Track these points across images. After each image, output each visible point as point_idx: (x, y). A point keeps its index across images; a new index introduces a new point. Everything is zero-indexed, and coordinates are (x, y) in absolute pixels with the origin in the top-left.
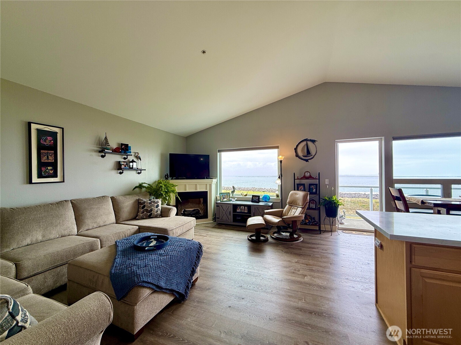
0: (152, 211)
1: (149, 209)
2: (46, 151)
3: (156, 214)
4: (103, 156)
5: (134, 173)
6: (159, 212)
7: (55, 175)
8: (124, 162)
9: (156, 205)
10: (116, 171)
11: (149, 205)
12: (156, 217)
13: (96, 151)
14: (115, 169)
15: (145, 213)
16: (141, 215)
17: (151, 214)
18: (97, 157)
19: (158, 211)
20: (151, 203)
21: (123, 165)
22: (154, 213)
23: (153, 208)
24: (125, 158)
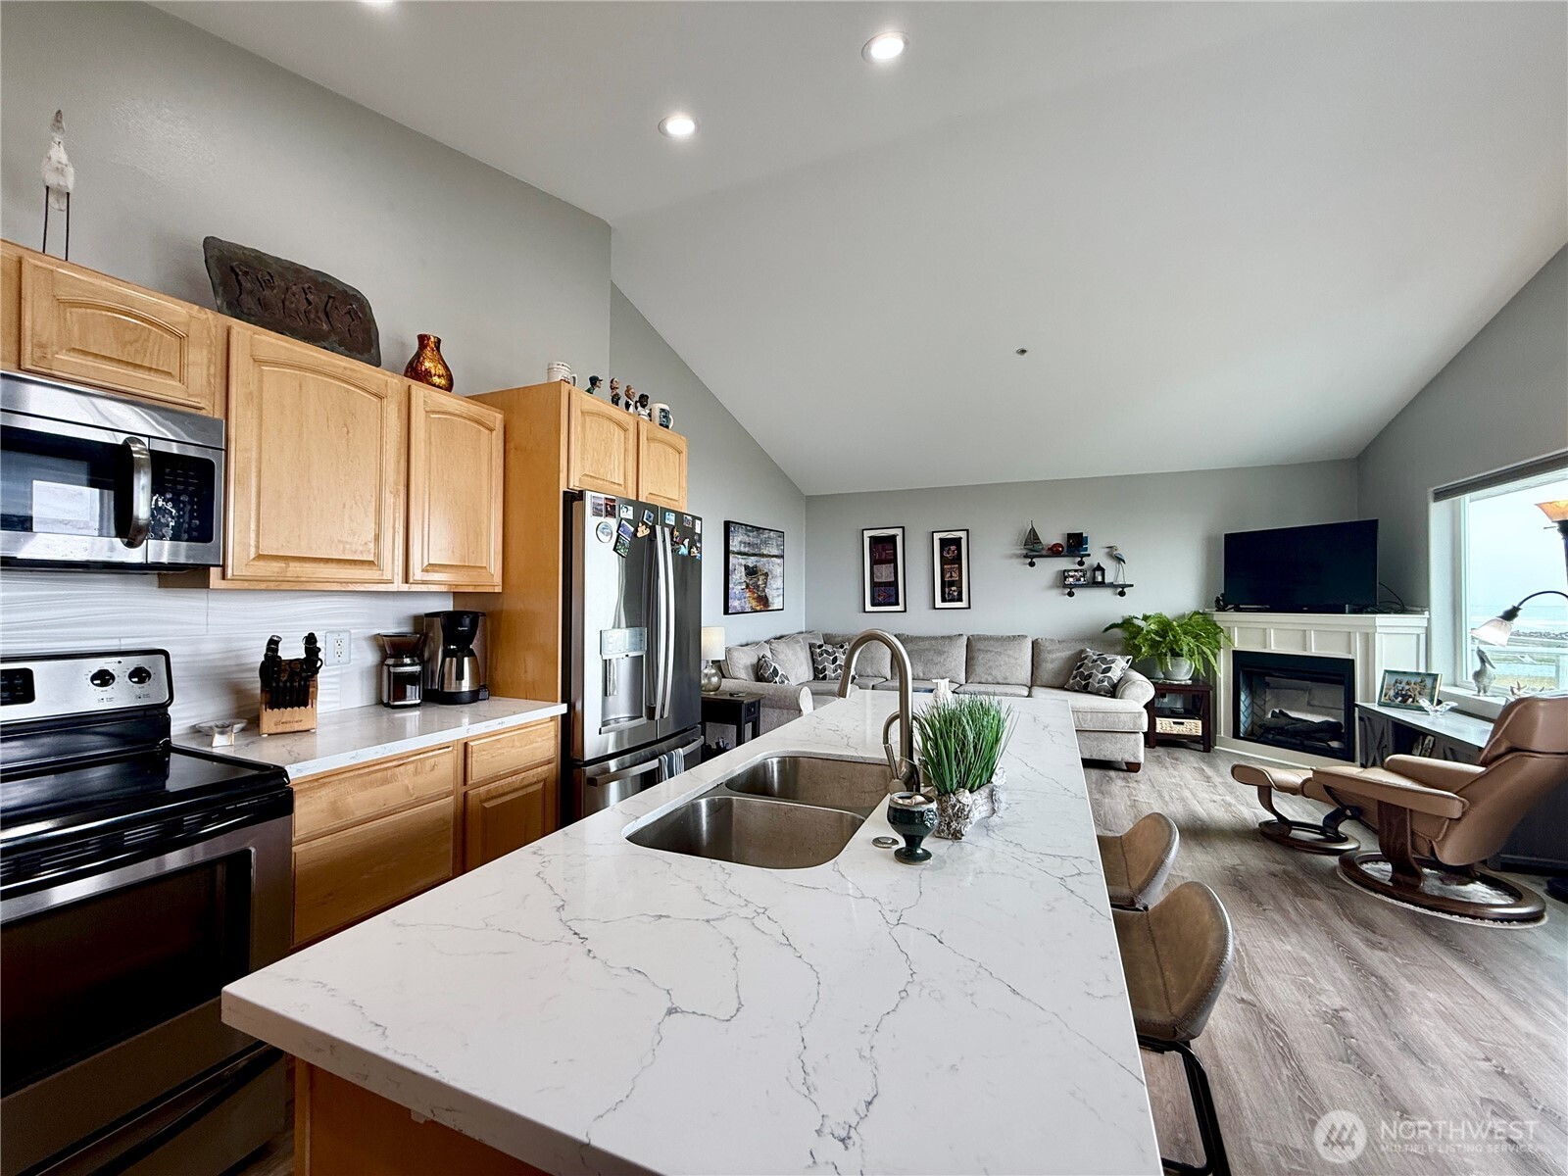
0: (1090, 677)
1: (1086, 673)
2: (949, 566)
3: (1097, 685)
4: (1032, 564)
5: (1105, 595)
6: (1106, 683)
7: (960, 599)
8: (1076, 571)
9: (1104, 666)
10: (1060, 591)
11: (1090, 665)
12: (1097, 693)
13: (1018, 556)
14: (1058, 587)
15: (1078, 678)
16: (1071, 681)
17: (1087, 685)
18: (1020, 567)
19: (1103, 681)
20: (1096, 661)
21: (1072, 577)
22: (1094, 683)
23: (1094, 671)
24: (1081, 563)
